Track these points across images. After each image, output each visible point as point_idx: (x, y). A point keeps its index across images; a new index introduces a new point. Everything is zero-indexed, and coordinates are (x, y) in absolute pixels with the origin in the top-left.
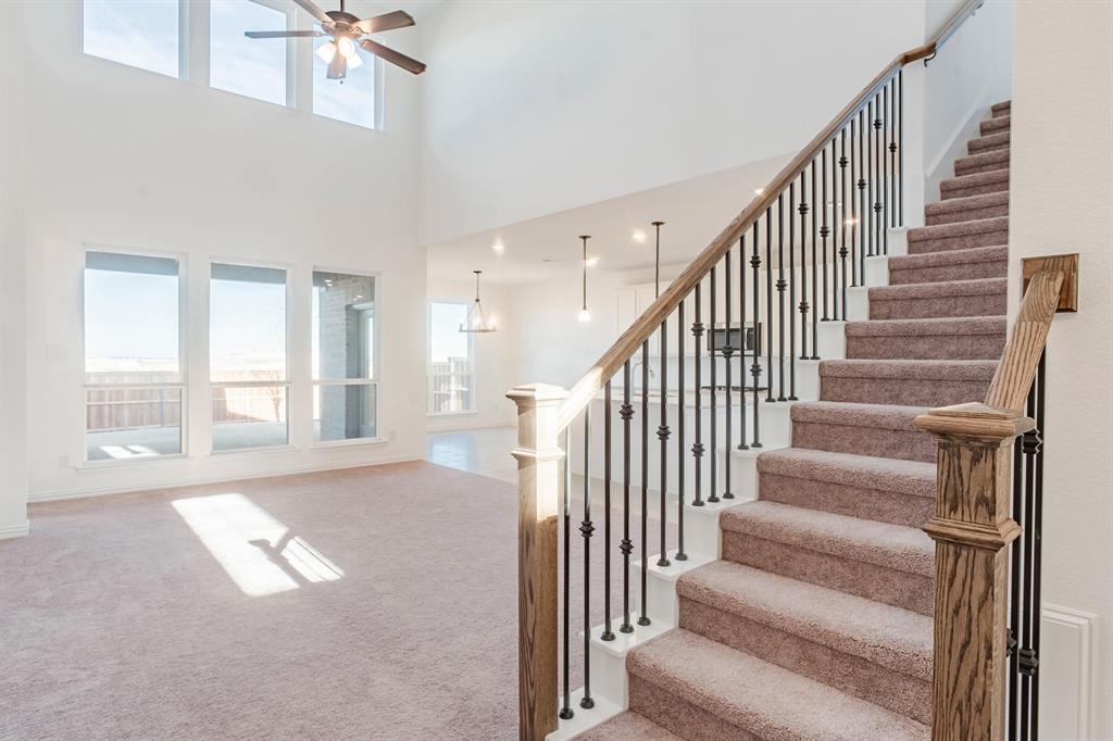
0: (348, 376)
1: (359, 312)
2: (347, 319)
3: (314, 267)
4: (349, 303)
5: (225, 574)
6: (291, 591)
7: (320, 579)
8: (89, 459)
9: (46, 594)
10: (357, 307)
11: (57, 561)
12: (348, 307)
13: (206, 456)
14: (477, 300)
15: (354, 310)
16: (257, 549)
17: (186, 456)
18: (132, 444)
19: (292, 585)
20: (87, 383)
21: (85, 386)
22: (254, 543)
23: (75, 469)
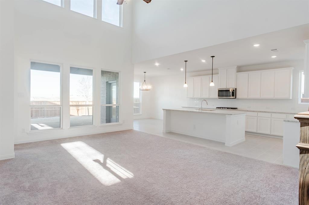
0: (107, 103)
1: (110, 84)
2: (106, 86)
3: (101, 69)
4: (107, 81)
5: (91, 175)
6: (118, 183)
7: (126, 177)
8: (31, 130)
9: (27, 185)
10: (110, 82)
11: (28, 169)
12: (107, 82)
13: (69, 129)
14: (145, 81)
15: (109, 83)
16: (97, 164)
17: (62, 129)
18: (41, 123)
19: (118, 180)
20: (31, 105)
21: (30, 106)
22: (95, 161)
23: (27, 133)
